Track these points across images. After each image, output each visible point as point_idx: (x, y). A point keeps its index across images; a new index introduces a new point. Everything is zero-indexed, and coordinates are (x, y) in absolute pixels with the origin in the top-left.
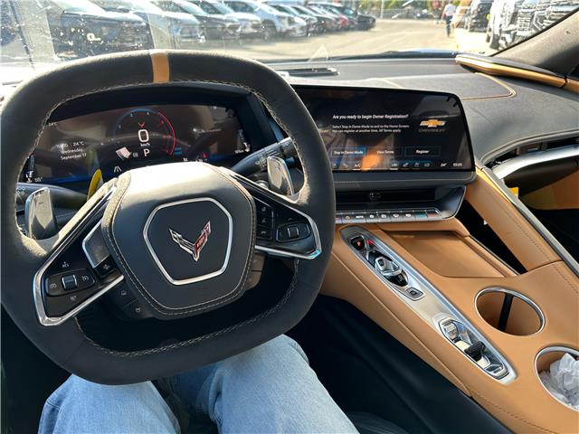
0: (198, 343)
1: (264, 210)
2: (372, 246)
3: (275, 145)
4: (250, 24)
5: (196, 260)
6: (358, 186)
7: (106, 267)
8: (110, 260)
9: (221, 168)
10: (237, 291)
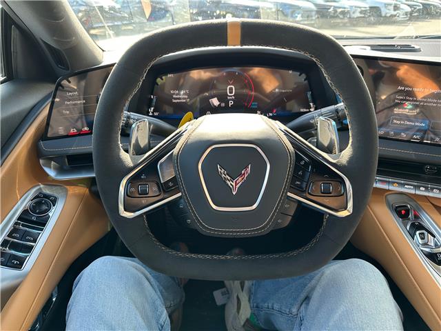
0: (226, 259)
1: (302, 163)
2: (417, 217)
3: (332, 107)
4: (359, 10)
5: (234, 193)
6: (414, 157)
7: (171, 184)
8: (174, 180)
9: (277, 121)
10: (263, 228)
